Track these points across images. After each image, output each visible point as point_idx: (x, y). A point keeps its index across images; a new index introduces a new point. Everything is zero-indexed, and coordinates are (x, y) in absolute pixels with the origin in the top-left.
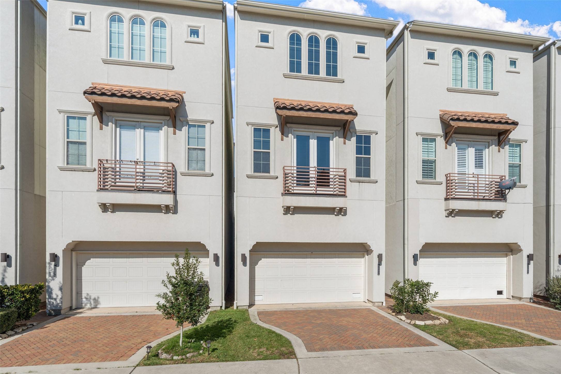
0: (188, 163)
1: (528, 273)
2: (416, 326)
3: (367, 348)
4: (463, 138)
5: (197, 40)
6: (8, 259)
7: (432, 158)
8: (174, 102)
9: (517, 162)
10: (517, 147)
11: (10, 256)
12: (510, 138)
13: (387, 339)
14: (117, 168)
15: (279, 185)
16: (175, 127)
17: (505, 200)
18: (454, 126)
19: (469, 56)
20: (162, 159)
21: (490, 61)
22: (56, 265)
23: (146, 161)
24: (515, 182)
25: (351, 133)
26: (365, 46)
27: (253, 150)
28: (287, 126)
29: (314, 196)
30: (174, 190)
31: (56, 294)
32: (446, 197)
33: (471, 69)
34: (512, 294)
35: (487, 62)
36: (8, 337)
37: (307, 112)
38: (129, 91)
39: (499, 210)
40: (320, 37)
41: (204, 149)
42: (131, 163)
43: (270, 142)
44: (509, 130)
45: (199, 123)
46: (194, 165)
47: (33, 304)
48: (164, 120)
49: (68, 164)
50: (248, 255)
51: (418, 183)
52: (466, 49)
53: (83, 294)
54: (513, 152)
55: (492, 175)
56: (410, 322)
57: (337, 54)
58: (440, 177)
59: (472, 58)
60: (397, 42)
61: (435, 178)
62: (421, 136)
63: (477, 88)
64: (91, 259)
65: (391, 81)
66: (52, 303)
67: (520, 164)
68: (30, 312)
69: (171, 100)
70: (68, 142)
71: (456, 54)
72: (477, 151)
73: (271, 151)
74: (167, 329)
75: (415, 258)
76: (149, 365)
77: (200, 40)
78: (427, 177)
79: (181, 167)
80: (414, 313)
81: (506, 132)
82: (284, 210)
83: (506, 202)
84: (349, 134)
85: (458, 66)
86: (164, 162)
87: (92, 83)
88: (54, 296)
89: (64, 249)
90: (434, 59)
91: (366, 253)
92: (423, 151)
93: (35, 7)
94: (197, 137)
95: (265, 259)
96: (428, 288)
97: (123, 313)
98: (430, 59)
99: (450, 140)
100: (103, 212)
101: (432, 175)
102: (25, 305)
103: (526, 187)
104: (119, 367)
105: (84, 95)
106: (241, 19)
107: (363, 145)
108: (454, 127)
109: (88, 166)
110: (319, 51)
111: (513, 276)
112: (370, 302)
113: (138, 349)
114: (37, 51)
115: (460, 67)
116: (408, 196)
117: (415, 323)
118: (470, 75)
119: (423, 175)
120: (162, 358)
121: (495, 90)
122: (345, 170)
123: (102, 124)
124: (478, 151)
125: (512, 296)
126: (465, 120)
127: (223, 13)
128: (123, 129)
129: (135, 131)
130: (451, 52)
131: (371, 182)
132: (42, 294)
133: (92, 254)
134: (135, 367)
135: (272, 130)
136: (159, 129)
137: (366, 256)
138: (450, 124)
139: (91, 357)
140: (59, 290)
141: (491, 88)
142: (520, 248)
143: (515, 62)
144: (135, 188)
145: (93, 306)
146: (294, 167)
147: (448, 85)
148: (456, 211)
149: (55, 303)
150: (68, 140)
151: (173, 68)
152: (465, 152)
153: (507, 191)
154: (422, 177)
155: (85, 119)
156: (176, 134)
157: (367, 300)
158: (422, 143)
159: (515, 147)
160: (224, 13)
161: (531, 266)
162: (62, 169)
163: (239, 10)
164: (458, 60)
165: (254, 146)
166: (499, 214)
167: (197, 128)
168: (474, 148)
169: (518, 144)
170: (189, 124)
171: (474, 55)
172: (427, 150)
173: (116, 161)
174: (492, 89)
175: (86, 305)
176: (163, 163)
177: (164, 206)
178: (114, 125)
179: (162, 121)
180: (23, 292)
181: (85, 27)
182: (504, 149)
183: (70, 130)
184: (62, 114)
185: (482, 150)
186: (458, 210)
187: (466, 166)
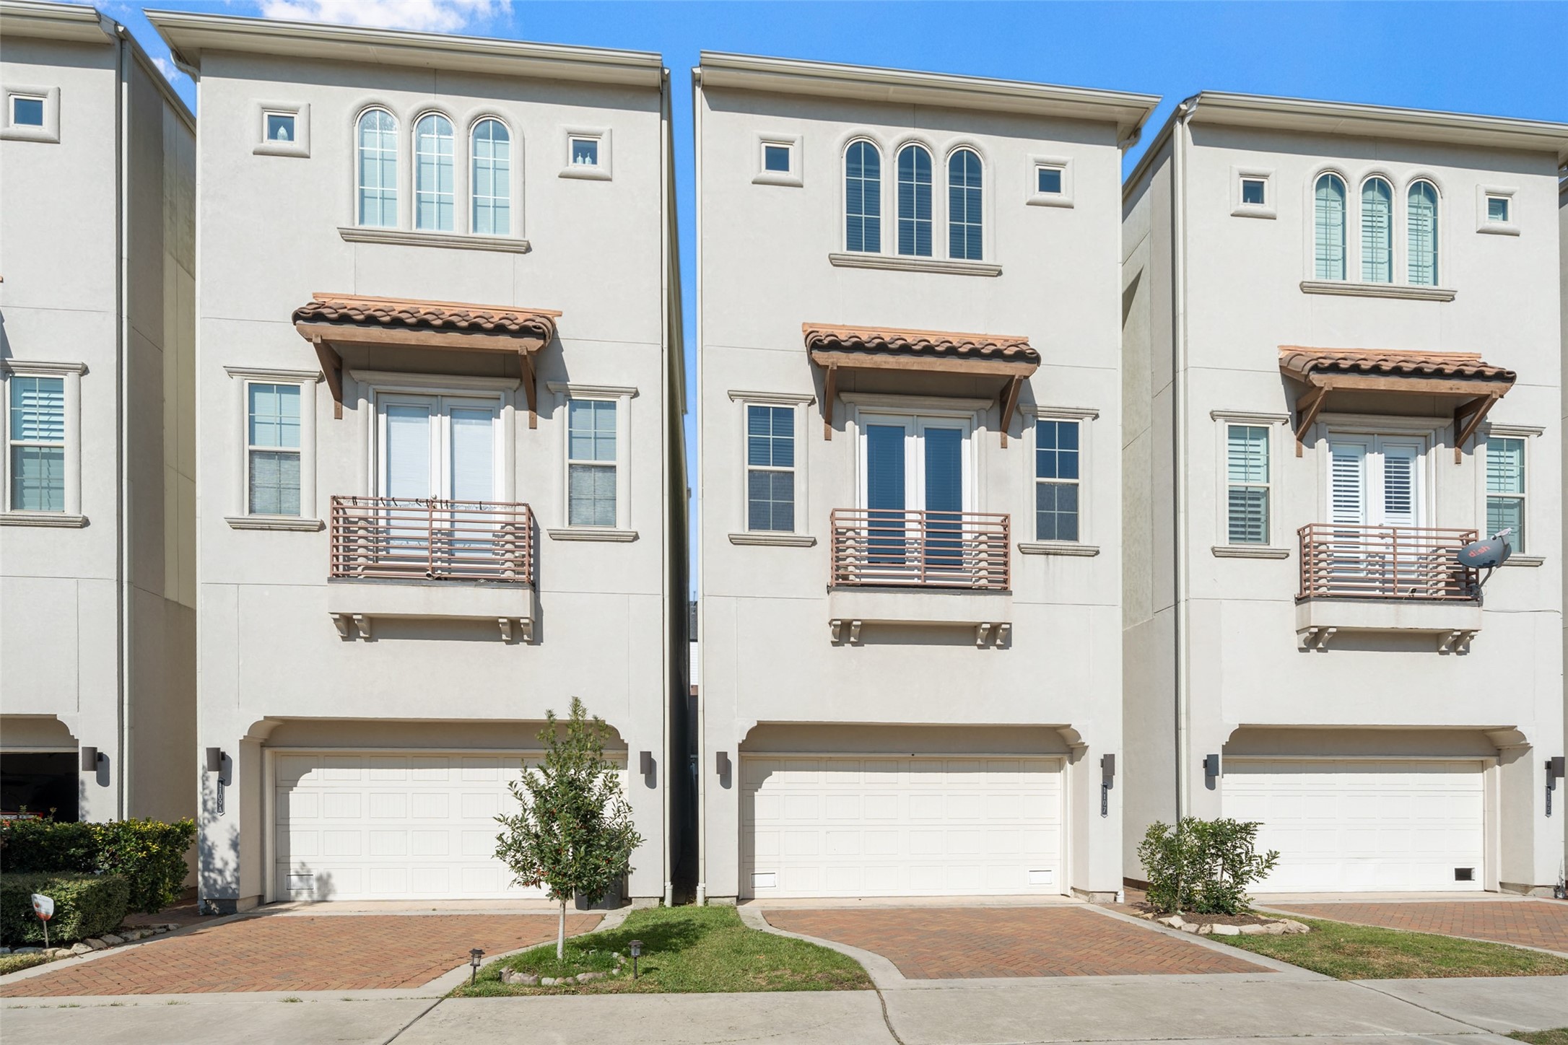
0: (570, 505)
1: (1548, 812)
2: (1212, 936)
3: (1075, 974)
4: (1350, 425)
5: (592, 169)
6: (99, 764)
7: (1257, 482)
8: (533, 337)
9: (1512, 491)
10: (1512, 451)
11: (104, 756)
12: (1490, 424)
13: (1132, 960)
14: (379, 520)
15: (819, 562)
16: (533, 407)
17: (1477, 600)
18: (1322, 388)
19: (1364, 190)
20: (500, 493)
21: (1429, 204)
22: (223, 781)
23: (457, 499)
24: (1506, 543)
25: (1023, 416)
26: (1059, 171)
27: (748, 467)
28: (843, 398)
29: (919, 592)
30: (532, 579)
31: (222, 859)
32: (1301, 594)
33: (1372, 227)
34: (1499, 878)
35: (1420, 207)
36: (106, 948)
37: (897, 357)
38: (411, 312)
39: (1459, 630)
40: (931, 149)
41: (613, 468)
42: (416, 506)
43: (793, 446)
44: (1488, 396)
45: (597, 395)
46: (585, 510)
47: (167, 871)
48: (504, 391)
49: (251, 511)
50: (734, 757)
51: (1217, 554)
52: (1356, 169)
53: (291, 864)
54: (1500, 463)
55: (1437, 530)
56: (1198, 930)
57: (981, 196)
58: (1283, 535)
59: (1375, 195)
60: (1152, 160)
61: (1267, 541)
62: (1226, 421)
63: (1390, 280)
64: (313, 770)
65: (1135, 275)
66: (212, 882)
67: (1523, 499)
68: (161, 892)
69: (524, 331)
70: (252, 453)
71: (1327, 187)
72: (1391, 462)
73: (798, 469)
74: (519, 938)
75: (1210, 766)
76: (478, 995)
77: (599, 169)
78: (1244, 539)
79: (552, 517)
80: (1208, 912)
81: (1480, 403)
82: (834, 633)
83: (1480, 605)
84: (1015, 418)
85: (1333, 221)
86: (504, 501)
87: (314, 294)
88: (218, 864)
89: (242, 738)
90: (1263, 202)
91: (1066, 757)
92: (1230, 465)
93: (164, 103)
94: (593, 436)
95: (781, 772)
96: (1248, 839)
97: (398, 910)
98: (1251, 202)
99: (1312, 430)
100: (344, 639)
101: (1258, 533)
102: (149, 870)
103: (1542, 564)
104: (398, 999)
105: (295, 324)
106: (713, 108)
107: (1057, 450)
108: (1323, 392)
109: (306, 515)
110: (931, 189)
111: (1503, 825)
112: (1079, 895)
113: (447, 971)
114: (171, 219)
115: (1340, 221)
116: (1187, 591)
117: (1211, 932)
118: (1370, 245)
119: (1231, 532)
120: (512, 982)
121: (1443, 284)
122: (1007, 517)
123: (340, 404)
124: (1395, 462)
125: (1501, 883)
126: (1355, 369)
127: (661, 94)
128: (395, 418)
129: (428, 422)
130: (1313, 181)
131: (1079, 553)
132: (188, 849)
133: (315, 755)
134: (442, 999)
135: (800, 411)
136: (491, 414)
137: (1068, 765)
138: (1311, 381)
139: (325, 981)
140: (230, 849)
141: (1431, 280)
142: (1523, 742)
143: (1504, 203)
144: (430, 572)
145: (316, 897)
146: (860, 511)
147: (1304, 274)
148: (1329, 633)
149: (219, 882)
150: (253, 448)
151: (528, 249)
152: (1357, 466)
153: (1483, 572)
154: (1230, 538)
155: (295, 390)
156: (536, 428)
157: (1073, 888)
158: (1228, 441)
159: (1507, 450)
160: (663, 94)
161: (1558, 795)
162: (237, 525)
163: (705, 84)
164: (1333, 204)
165: (749, 458)
166: (1458, 642)
167: (593, 410)
168: (1383, 454)
169: (1515, 442)
170: (571, 400)
171: (1379, 186)
172: (1242, 462)
173: (377, 500)
174: (1435, 283)
175: (298, 894)
176: (502, 504)
177: (505, 620)
178: (371, 406)
179: (498, 393)
180: (141, 836)
181: (294, 146)
182: (1472, 454)
183: (256, 421)
184: (237, 378)
185: (1405, 461)
186: (1335, 630)
187: (1357, 507)
